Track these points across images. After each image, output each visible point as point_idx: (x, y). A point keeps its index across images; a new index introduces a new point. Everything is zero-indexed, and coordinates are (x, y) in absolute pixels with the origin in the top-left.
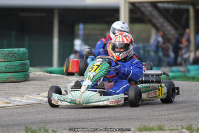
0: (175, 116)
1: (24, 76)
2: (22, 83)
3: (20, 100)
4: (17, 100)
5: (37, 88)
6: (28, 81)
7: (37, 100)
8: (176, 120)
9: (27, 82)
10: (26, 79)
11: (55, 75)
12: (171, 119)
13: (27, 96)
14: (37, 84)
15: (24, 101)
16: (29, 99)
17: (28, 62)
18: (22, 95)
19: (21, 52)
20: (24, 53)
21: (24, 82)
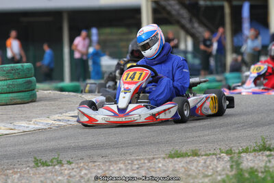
0: (212, 137)
1: (31, 96)
2: (28, 105)
3: (26, 125)
4: (23, 125)
5: (46, 109)
6: (35, 101)
7: (47, 124)
8: (213, 142)
9: (33, 104)
10: (33, 99)
11: (67, 93)
12: (207, 141)
13: (34, 120)
14: (46, 105)
15: (32, 126)
16: (37, 124)
17: (34, 79)
18: (28, 119)
19: (25, 67)
20: (28, 69)
21: (30, 104)
